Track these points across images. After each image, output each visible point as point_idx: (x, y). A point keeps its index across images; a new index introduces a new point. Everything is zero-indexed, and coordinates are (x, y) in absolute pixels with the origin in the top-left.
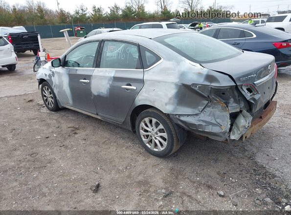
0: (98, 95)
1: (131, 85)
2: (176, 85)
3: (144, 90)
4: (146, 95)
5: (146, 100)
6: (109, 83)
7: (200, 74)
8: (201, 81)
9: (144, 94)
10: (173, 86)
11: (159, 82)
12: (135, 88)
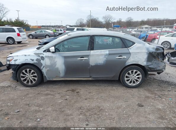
0: (95, 65)
1: (122, 56)
2: (147, 53)
3: (131, 57)
4: (133, 59)
5: (133, 61)
6: (106, 57)
7: (153, 48)
8: (154, 51)
9: (132, 59)
10: (146, 54)
11: (138, 53)
12: (125, 57)
